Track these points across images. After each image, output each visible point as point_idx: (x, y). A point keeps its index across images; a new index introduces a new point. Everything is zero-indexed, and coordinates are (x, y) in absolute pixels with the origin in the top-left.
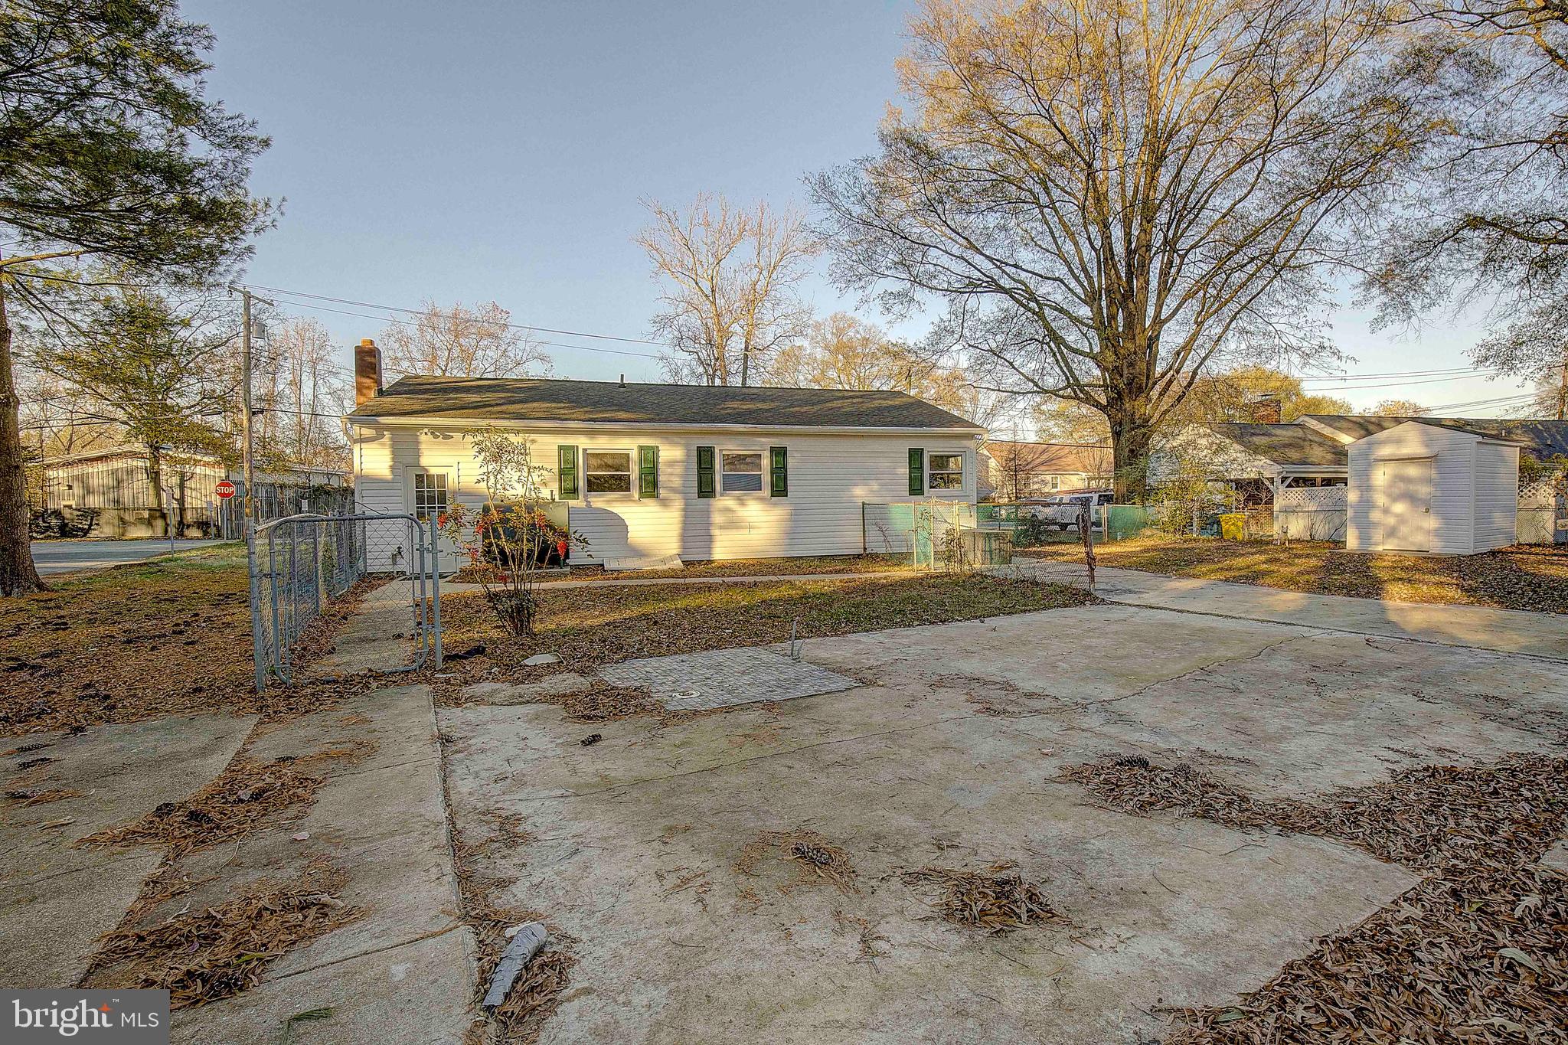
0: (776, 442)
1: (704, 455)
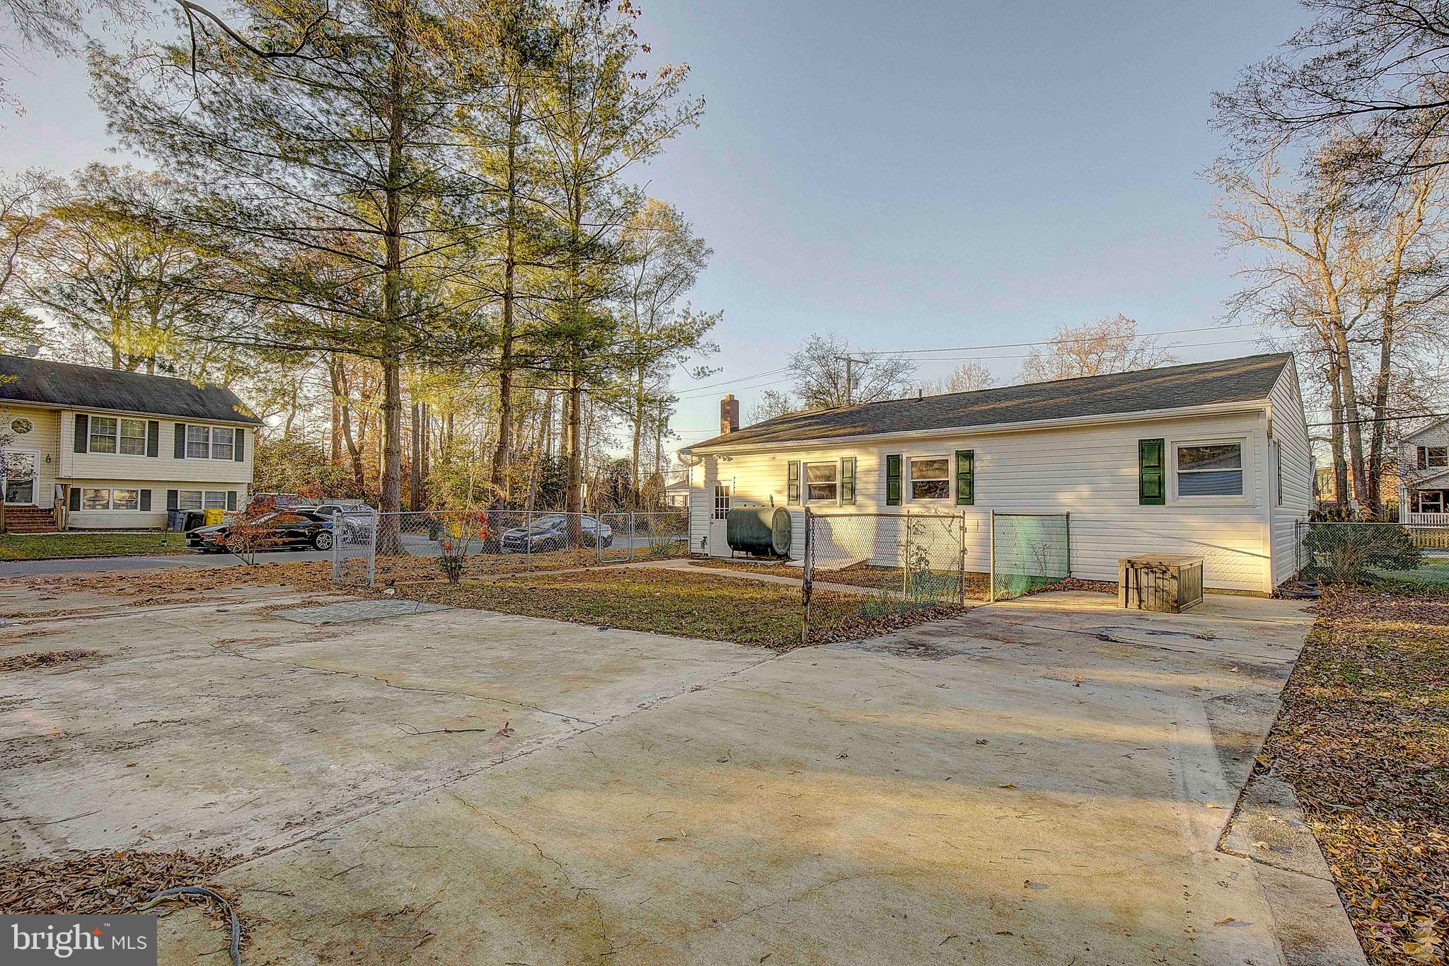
0: (963, 446)
1: (893, 463)
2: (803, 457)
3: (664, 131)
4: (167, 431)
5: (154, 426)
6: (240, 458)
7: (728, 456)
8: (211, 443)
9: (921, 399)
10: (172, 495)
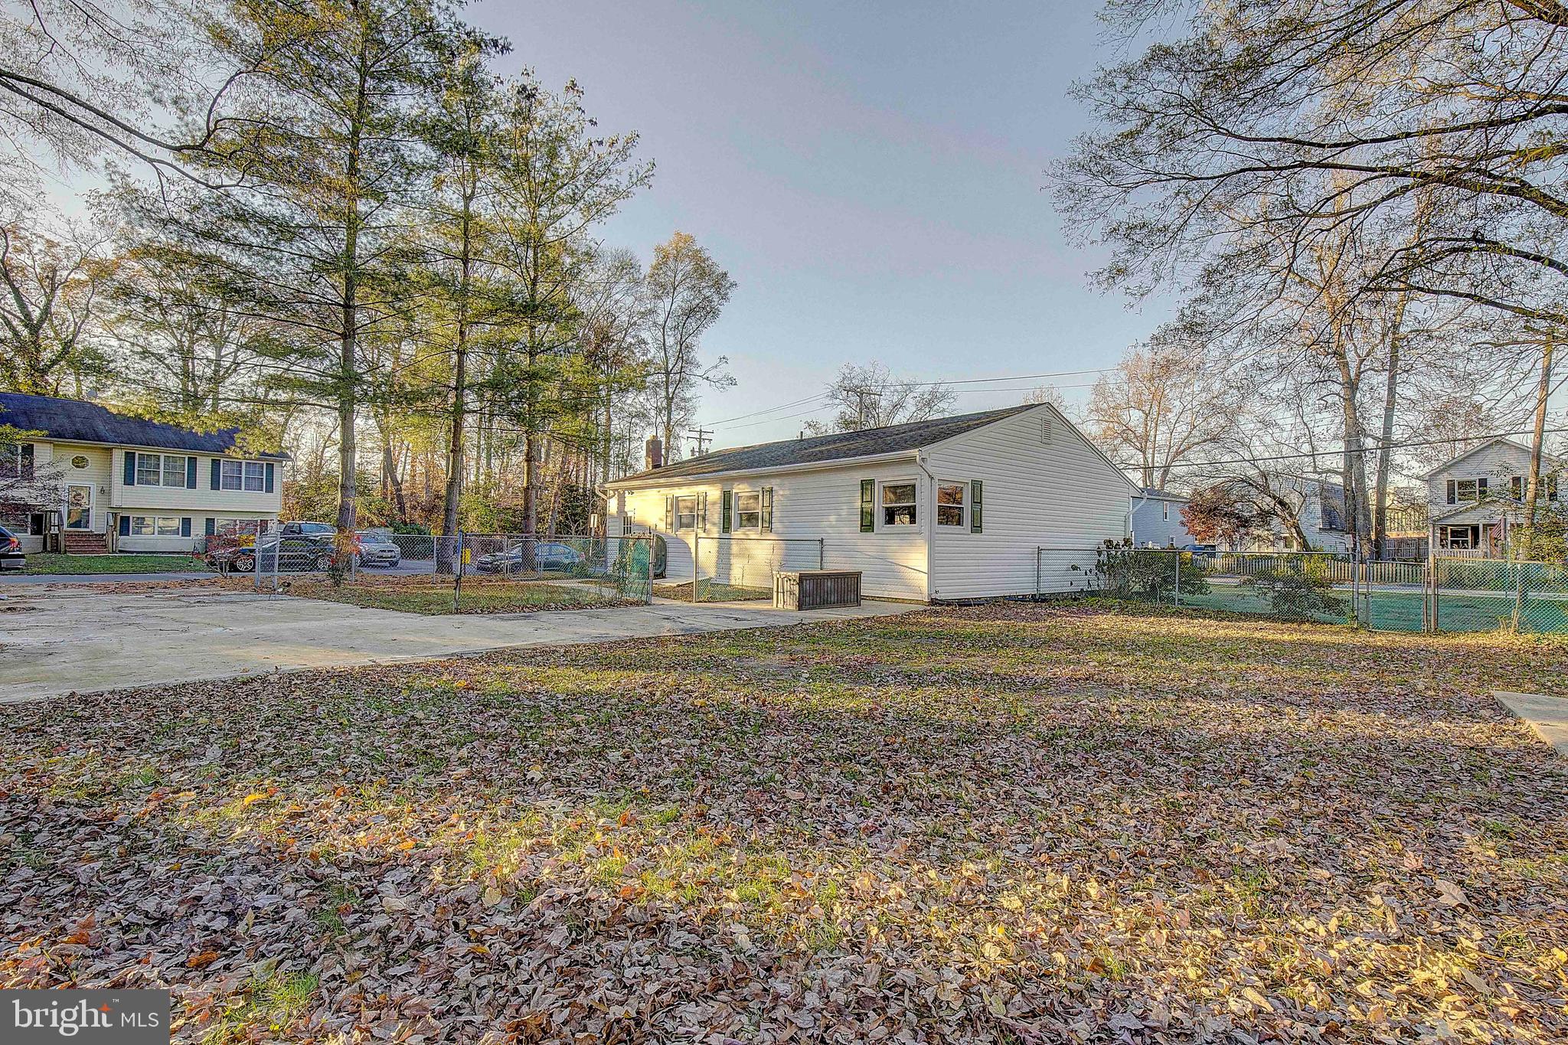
1: (727, 497)
2: (678, 492)
3: (616, 193)
4: (204, 466)
5: (193, 461)
6: (270, 489)
7: (631, 490)
8: (243, 476)
9: (802, 440)
10: (210, 522)
